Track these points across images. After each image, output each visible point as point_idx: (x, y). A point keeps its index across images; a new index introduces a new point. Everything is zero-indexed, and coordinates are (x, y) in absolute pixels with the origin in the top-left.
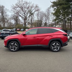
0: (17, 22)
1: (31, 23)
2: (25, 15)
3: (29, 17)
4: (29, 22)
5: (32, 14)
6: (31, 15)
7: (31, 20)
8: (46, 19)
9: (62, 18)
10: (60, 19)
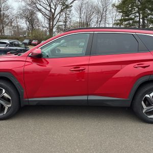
0: (32, 25)
1: (65, 27)
2: (51, 8)
3: (60, 13)
4: (59, 25)
5: (67, 7)
6: (64, 8)
7: (64, 22)
8: (100, 20)
9: (135, 17)
10: (131, 19)
